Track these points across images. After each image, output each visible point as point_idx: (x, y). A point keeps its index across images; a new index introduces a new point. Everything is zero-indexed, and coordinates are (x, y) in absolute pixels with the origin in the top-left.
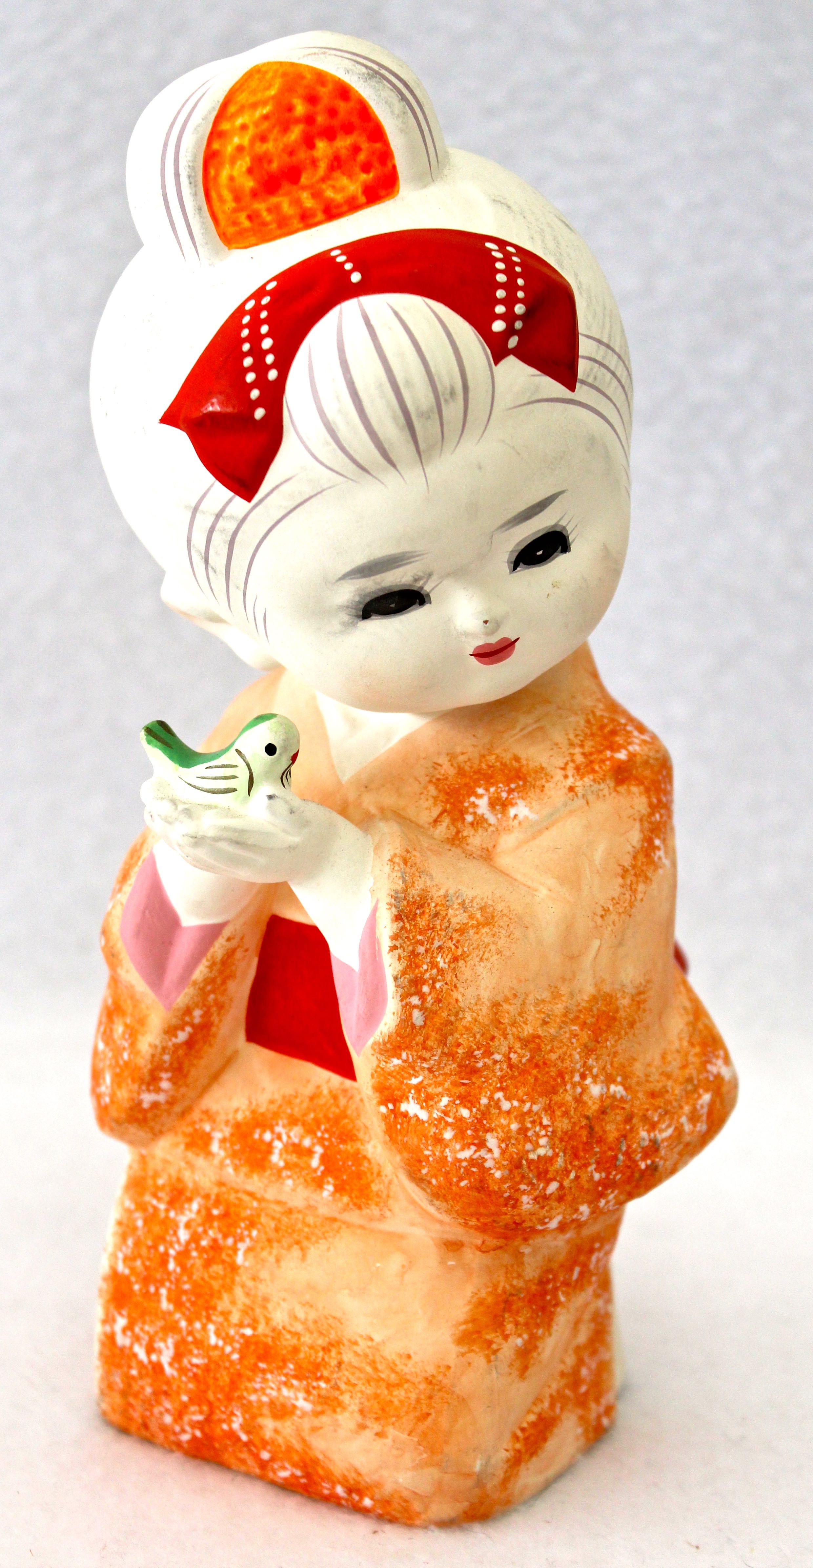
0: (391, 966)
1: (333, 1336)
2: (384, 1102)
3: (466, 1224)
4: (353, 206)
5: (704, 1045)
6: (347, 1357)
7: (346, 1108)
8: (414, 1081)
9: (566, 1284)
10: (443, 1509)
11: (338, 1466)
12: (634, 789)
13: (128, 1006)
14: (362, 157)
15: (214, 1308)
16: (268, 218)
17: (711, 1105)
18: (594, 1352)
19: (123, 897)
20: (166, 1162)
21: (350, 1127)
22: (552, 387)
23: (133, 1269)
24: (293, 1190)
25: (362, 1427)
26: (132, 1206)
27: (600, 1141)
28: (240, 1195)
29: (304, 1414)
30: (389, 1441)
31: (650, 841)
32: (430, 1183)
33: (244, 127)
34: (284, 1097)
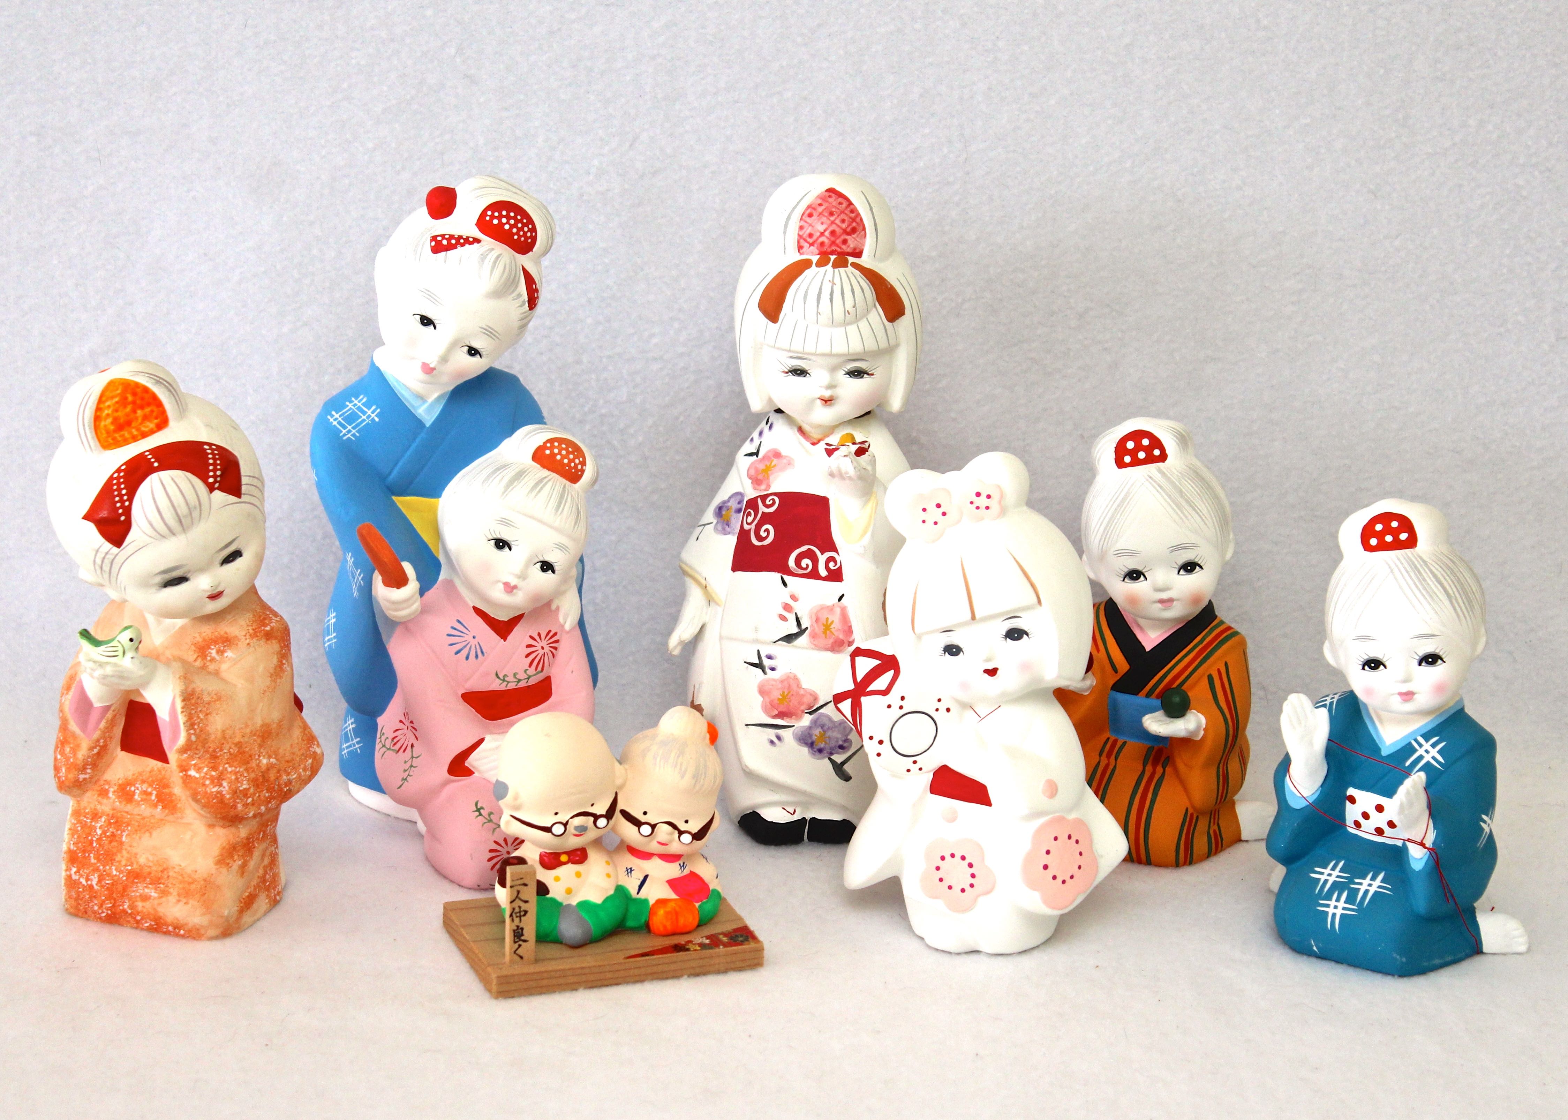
0: (182, 719)
1: (165, 866)
2: (181, 772)
3: (216, 817)
4: (152, 432)
5: (308, 740)
6: (171, 874)
7: (165, 775)
8: (193, 762)
9: (258, 839)
10: (212, 932)
11: (169, 919)
12: (273, 641)
13: (71, 740)
14: (155, 414)
15: (114, 860)
16: (120, 439)
17: (312, 764)
18: (271, 869)
19: (70, 696)
20: (89, 802)
21: (167, 782)
22: (232, 499)
23: (78, 848)
24: (145, 809)
25: (179, 901)
26: (75, 822)
27: (268, 781)
28: (122, 813)
29: (155, 898)
30: (190, 905)
31: (281, 661)
32: (201, 802)
33: (109, 407)
34: (139, 773)
